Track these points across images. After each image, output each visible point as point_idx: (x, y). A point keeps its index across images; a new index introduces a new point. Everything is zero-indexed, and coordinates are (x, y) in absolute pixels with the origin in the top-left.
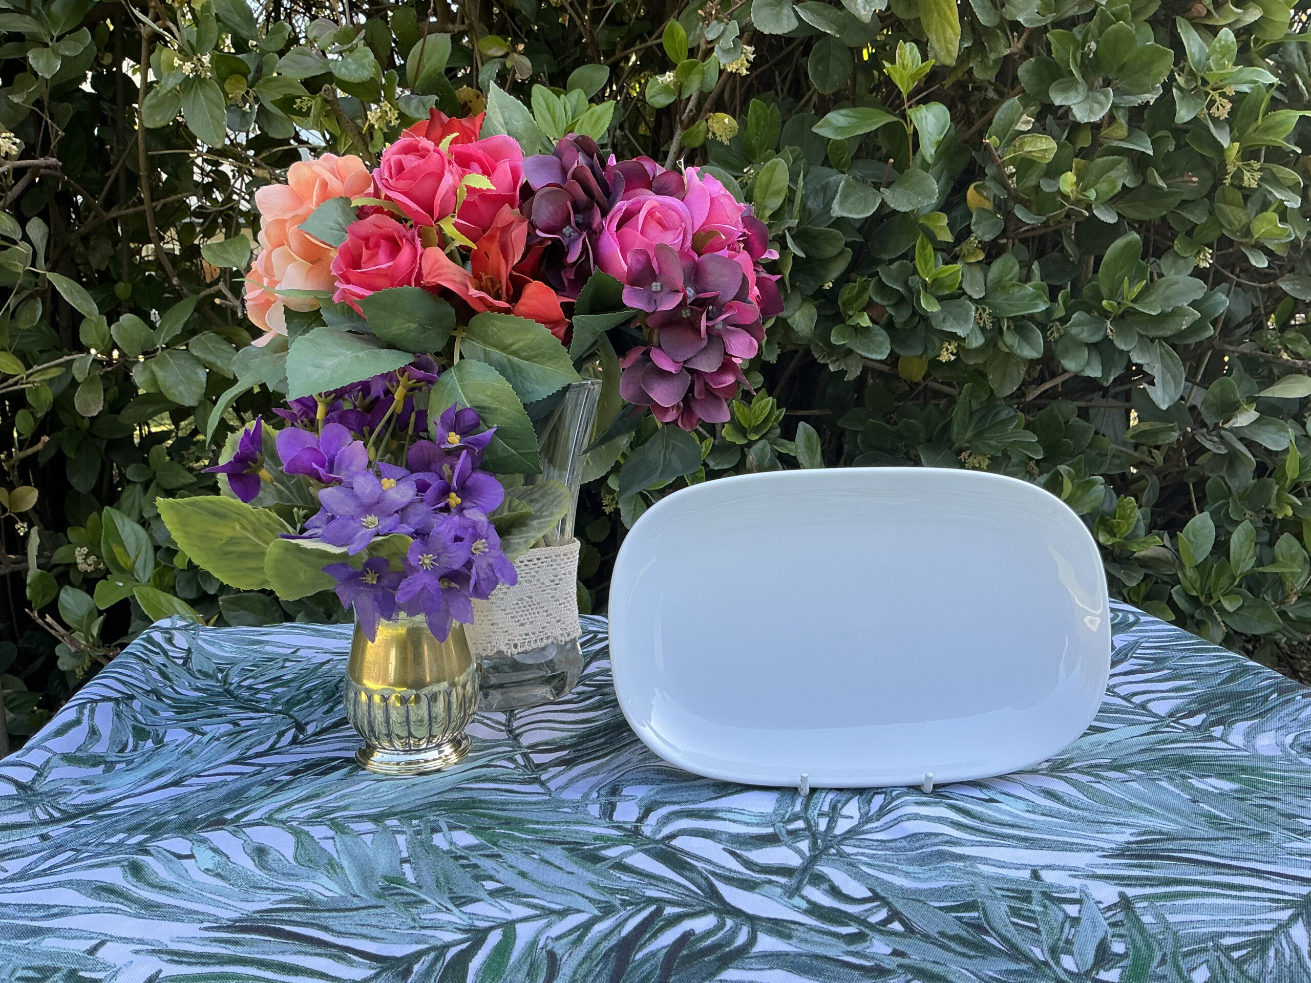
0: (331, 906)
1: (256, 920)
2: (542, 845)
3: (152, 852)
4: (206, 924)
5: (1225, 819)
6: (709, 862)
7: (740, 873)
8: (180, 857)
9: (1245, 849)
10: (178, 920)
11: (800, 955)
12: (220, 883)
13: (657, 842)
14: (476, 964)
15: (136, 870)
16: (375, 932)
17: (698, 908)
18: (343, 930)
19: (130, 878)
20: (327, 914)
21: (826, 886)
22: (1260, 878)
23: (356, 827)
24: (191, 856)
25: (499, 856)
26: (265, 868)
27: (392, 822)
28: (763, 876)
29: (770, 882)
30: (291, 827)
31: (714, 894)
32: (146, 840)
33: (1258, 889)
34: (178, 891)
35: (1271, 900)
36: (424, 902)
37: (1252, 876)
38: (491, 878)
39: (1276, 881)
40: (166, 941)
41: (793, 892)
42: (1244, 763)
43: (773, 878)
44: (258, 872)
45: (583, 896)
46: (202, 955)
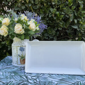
2: (18, 76)
6: (29, 78)
13: (26, 76)
14: (9, 84)
18: (2, 80)
21: (36, 80)
25: (15, 76)
27: (9, 73)
28: (32, 79)
30: (3, 73)
36: (8, 79)
38: (13, 78)
45: (19, 80)
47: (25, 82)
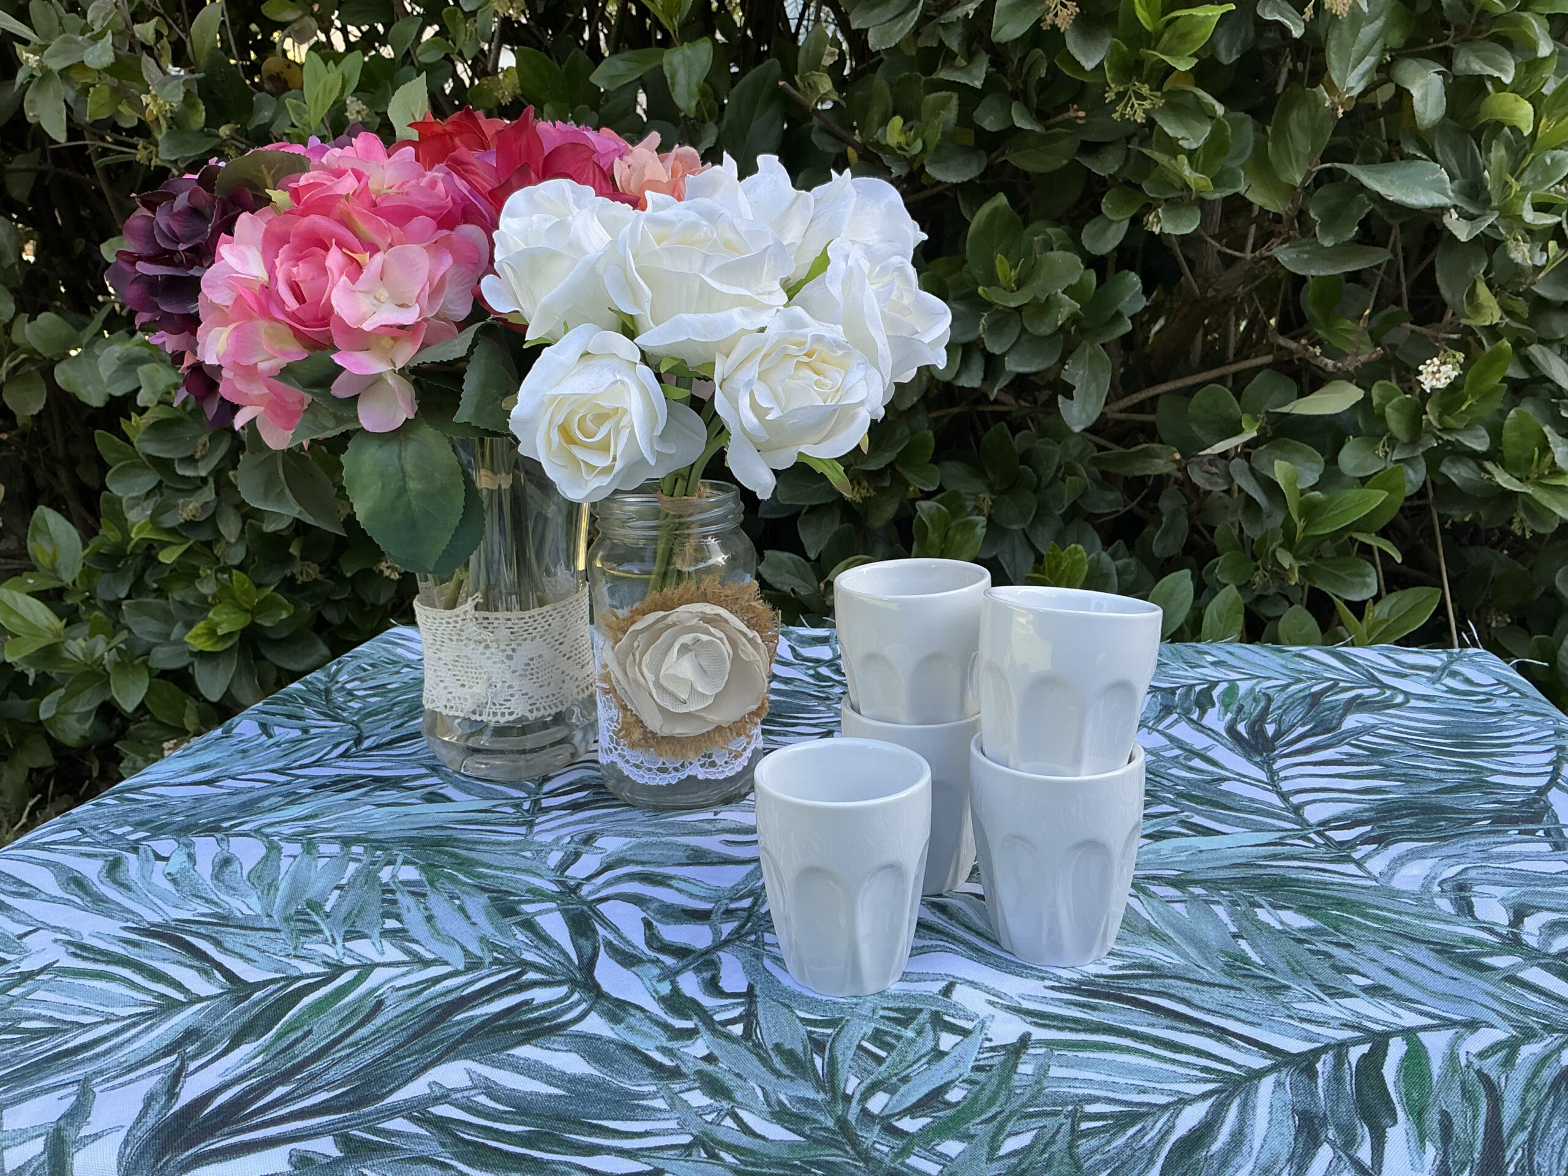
0: (241, 923)
1: (170, 927)
2: (472, 891)
3: (141, 851)
4: (130, 924)
5: (1253, 964)
6: (616, 930)
7: (634, 947)
8: (159, 857)
9: (1238, 1004)
10: (111, 917)
11: (611, 1041)
12: (170, 887)
13: (584, 902)
14: (311, 998)
15: (114, 866)
16: (253, 954)
17: (558, 978)
18: (231, 947)
19: (104, 873)
20: (232, 930)
21: (707, 975)
22: (1219, 1040)
23: (324, 849)
24: (166, 859)
25: (424, 895)
26: (217, 878)
27: (357, 849)
28: (653, 954)
29: (656, 962)
30: (270, 842)
31: (589, 965)
32: (144, 839)
33: (1199, 1053)
34: (129, 889)
35: (1205, 1069)
36: (320, 931)
37: (1210, 1036)
38: (398, 917)
39: (1236, 1047)
40: (85, 934)
41: (670, 975)
42: (1353, 897)
43: (662, 957)
44: (209, 882)
45: (463, 948)
46: (102, 952)
47: (540, 995)
